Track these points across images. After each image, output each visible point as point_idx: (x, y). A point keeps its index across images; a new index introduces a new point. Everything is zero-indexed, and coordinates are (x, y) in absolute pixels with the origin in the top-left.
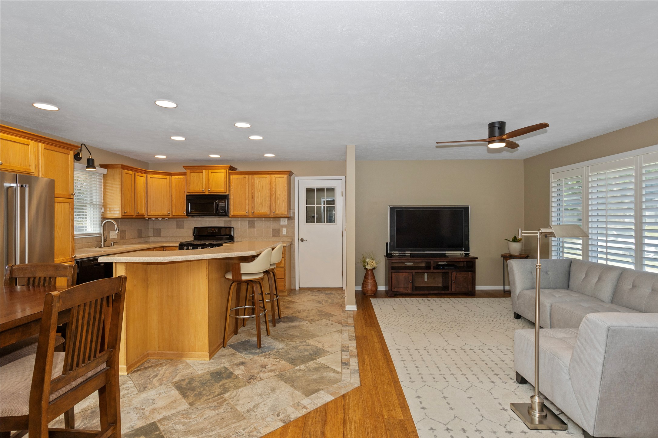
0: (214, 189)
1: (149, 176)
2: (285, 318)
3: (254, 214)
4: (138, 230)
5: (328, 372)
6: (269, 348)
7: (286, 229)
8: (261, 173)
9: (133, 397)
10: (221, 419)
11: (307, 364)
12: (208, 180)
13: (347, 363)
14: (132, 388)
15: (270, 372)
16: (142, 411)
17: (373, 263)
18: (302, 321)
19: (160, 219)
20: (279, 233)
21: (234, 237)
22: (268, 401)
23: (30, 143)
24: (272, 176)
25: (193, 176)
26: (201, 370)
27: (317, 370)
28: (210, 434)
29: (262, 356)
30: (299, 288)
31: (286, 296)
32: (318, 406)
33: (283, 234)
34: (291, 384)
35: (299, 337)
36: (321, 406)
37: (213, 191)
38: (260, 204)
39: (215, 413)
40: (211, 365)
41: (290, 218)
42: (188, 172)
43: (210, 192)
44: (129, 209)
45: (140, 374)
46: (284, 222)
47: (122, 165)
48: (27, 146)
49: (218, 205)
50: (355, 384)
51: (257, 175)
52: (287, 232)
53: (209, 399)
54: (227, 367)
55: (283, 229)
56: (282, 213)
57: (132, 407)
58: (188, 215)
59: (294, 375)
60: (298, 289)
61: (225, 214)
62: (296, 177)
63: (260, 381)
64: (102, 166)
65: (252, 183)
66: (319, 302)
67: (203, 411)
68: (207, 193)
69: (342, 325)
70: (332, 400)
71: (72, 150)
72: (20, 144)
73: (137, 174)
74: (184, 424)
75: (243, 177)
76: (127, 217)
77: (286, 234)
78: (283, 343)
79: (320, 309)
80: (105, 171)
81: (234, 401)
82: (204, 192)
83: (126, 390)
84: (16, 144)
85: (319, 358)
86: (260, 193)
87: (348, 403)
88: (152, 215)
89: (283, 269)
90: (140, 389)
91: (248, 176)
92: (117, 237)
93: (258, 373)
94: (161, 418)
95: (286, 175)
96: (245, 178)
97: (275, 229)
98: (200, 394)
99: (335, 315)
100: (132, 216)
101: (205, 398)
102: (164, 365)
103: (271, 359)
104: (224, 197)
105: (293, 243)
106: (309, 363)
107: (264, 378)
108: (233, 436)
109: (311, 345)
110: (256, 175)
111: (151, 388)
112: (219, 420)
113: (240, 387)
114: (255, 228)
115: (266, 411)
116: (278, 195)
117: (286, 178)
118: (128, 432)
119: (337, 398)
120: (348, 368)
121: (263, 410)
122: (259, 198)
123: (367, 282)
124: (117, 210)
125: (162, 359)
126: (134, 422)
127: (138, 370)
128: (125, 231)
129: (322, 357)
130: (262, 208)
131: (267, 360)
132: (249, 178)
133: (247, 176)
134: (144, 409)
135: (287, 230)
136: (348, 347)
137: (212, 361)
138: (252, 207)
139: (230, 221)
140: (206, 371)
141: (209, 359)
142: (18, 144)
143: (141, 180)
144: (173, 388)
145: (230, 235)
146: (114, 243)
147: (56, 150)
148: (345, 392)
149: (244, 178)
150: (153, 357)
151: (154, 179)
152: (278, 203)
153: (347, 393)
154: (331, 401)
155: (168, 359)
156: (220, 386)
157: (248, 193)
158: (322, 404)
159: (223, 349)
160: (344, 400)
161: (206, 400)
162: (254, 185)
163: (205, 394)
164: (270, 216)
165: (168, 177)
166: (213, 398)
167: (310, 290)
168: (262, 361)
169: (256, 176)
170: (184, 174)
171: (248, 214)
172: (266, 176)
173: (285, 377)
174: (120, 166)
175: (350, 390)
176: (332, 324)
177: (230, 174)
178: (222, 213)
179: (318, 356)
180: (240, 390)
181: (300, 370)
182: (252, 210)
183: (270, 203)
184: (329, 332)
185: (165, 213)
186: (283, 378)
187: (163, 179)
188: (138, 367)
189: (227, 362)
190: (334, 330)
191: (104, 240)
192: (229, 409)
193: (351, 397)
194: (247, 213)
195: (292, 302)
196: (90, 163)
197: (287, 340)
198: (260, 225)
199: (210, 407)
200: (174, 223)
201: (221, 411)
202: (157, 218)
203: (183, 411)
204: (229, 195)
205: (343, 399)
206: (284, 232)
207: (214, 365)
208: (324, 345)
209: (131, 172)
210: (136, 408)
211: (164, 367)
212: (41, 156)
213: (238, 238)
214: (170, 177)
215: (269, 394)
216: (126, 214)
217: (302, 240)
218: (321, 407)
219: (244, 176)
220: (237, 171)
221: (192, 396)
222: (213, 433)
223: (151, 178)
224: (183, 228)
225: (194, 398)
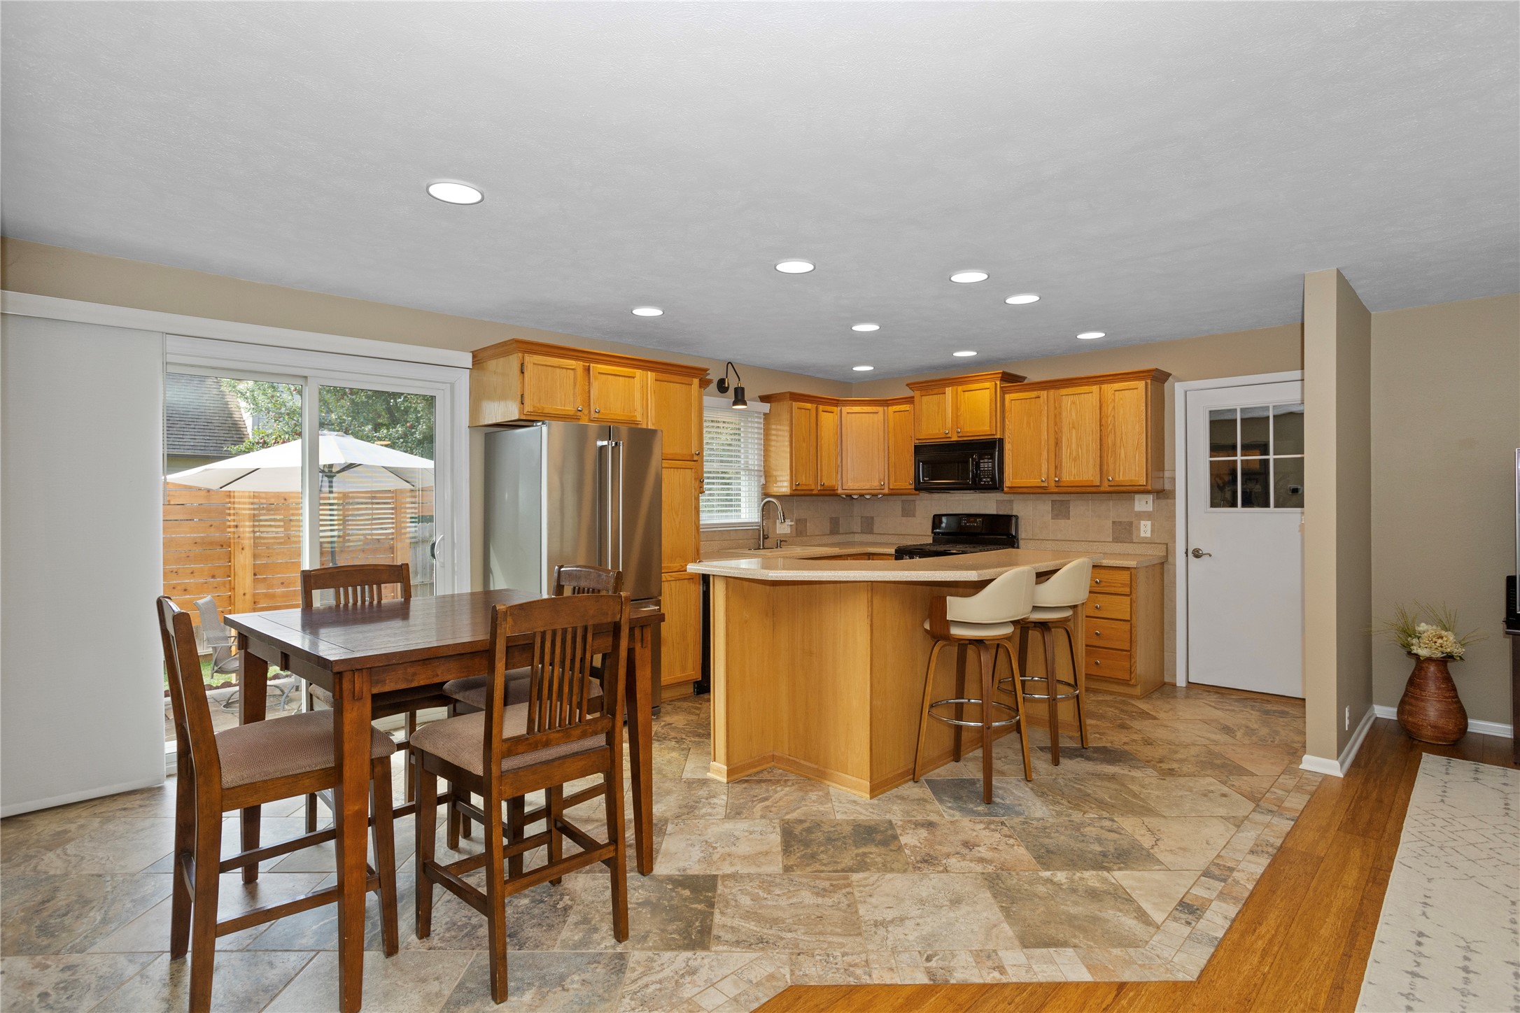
0: (968, 430)
1: (846, 409)
2: (1097, 750)
3: (1061, 484)
4: (831, 519)
5: (1120, 911)
6: (1009, 810)
7: (1149, 523)
8: (1076, 382)
9: (713, 824)
10: (818, 917)
11: (1078, 874)
12: (956, 408)
13: (1198, 909)
14: (720, 808)
15: (975, 861)
16: (711, 850)
17: (1440, 641)
18: (1138, 768)
19: (868, 497)
20: (1130, 532)
21: (1018, 539)
22: (929, 920)
23: (635, 373)
24: (1104, 387)
25: (928, 403)
26: (843, 813)
27: (1093, 897)
28: (783, 934)
29: (981, 822)
30: (1189, 682)
31: (1138, 698)
32: (1034, 980)
33: (1143, 535)
34: (1004, 905)
35: (1103, 805)
36: (1042, 983)
37: (967, 432)
38: (1075, 460)
39: (816, 902)
40: (867, 810)
41: (1163, 494)
42: (917, 394)
43: (960, 435)
44: (806, 477)
45: (745, 788)
46: (1144, 504)
47: (791, 394)
48: (632, 379)
49: (977, 466)
50: (1179, 970)
51: (1068, 387)
52: (1152, 531)
53: (822, 871)
54: (894, 822)
55: (1143, 523)
56: (1131, 480)
57: (702, 838)
58: (920, 487)
59: (1026, 887)
60: (1184, 686)
61: (995, 484)
62: (1177, 385)
63: (942, 872)
64: (764, 399)
65: (1055, 408)
66: (1227, 730)
67: (799, 890)
68: (955, 438)
69: (1258, 805)
70: (1082, 982)
71: (696, 377)
72: (623, 378)
73: (821, 407)
74: (755, 898)
75: (1034, 396)
76: (803, 492)
77: (1148, 535)
78: (1051, 807)
79: (1217, 749)
80: (766, 407)
81: (864, 893)
82: (948, 436)
83: (711, 807)
84: (617, 378)
85: (1120, 869)
86: (1074, 431)
87: (1123, 1007)
88: (851, 488)
89: (1126, 627)
90: (730, 813)
91: (1046, 392)
92: (789, 532)
93: (948, 856)
94: (729, 872)
95: (1143, 382)
96: (1039, 397)
97: (1121, 522)
98: (813, 856)
99: (1253, 774)
100: (812, 490)
101: (817, 866)
102: (790, 783)
103: (997, 835)
104: (990, 447)
105: (1170, 559)
106: (1084, 872)
107: (952, 871)
108: (818, 957)
109: (1123, 832)
110: (1064, 388)
111: (746, 818)
112: (813, 917)
113: (892, 870)
114: (1069, 519)
115: (911, 938)
116: (1122, 434)
117: (1144, 388)
118: (674, 875)
119: (1099, 983)
120: (1188, 923)
121: (906, 935)
122: (1074, 446)
123: (1417, 699)
124: (784, 479)
125: (792, 773)
126: (690, 863)
127: (747, 781)
128: (806, 520)
129: (1133, 869)
130: (1078, 469)
131: (988, 834)
132: (1047, 396)
133: (1044, 394)
134: (716, 848)
135: (1153, 525)
136: (1231, 870)
137: (875, 801)
138: (1056, 467)
139: (1011, 502)
140: (852, 818)
141: (868, 796)
142: (621, 378)
143: (828, 419)
144: (778, 830)
145: (1009, 534)
146: (781, 541)
147: (673, 380)
148: (1134, 979)
149: (1036, 398)
150: (779, 765)
151: (853, 415)
152: (1123, 456)
153: (1139, 984)
154: (1078, 984)
155: (801, 775)
156: (857, 855)
157: (1046, 433)
158: (1050, 980)
159: (911, 783)
160: (1117, 996)
161: (816, 871)
162: (1060, 414)
163: (820, 860)
164: (1102, 489)
165: (880, 409)
166: (829, 872)
167: (1218, 693)
168: (975, 834)
169: (1064, 391)
170: (910, 400)
171: (1045, 484)
172: (1090, 387)
173: (1001, 885)
174: (788, 395)
175: (1153, 979)
176: (1224, 795)
177: (1004, 391)
178: (985, 482)
179: (1122, 865)
180: (889, 876)
181: (1051, 881)
182: (1056, 474)
183: (1101, 457)
184: (1199, 814)
185: (876, 484)
186: (997, 884)
187: (871, 415)
188: (750, 775)
189: (902, 813)
190: (1222, 812)
191: (764, 535)
192: (843, 906)
193: (1144, 1000)
194: (1042, 481)
195: (1145, 715)
196: (740, 397)
197: (1066, 803)
198: (1079, 509)
199: (814, 887)
200: (896, 506)
201: (828, 901)
202: (862, 495)
203: (767, 875)
204: (1001, 441)
205: (1114, 993)
206: (1145, 529)
207: (871, 810)
208: (1158, 843)
209: (809, 406)
210: (706, 842)
211: (787, 789)
212: (651, 392)
213: (1028, 541)
214: (886, 408)
215: (941, 907)
216: (799, 488)
217: (1197, 554)
218: (1040, 984)
219: (1035, 393)
220: (1026, 382)
221: (798, 855)
222: (789, 935)
223: (848, 413)
224: (914, 516)
225: (798, 860)
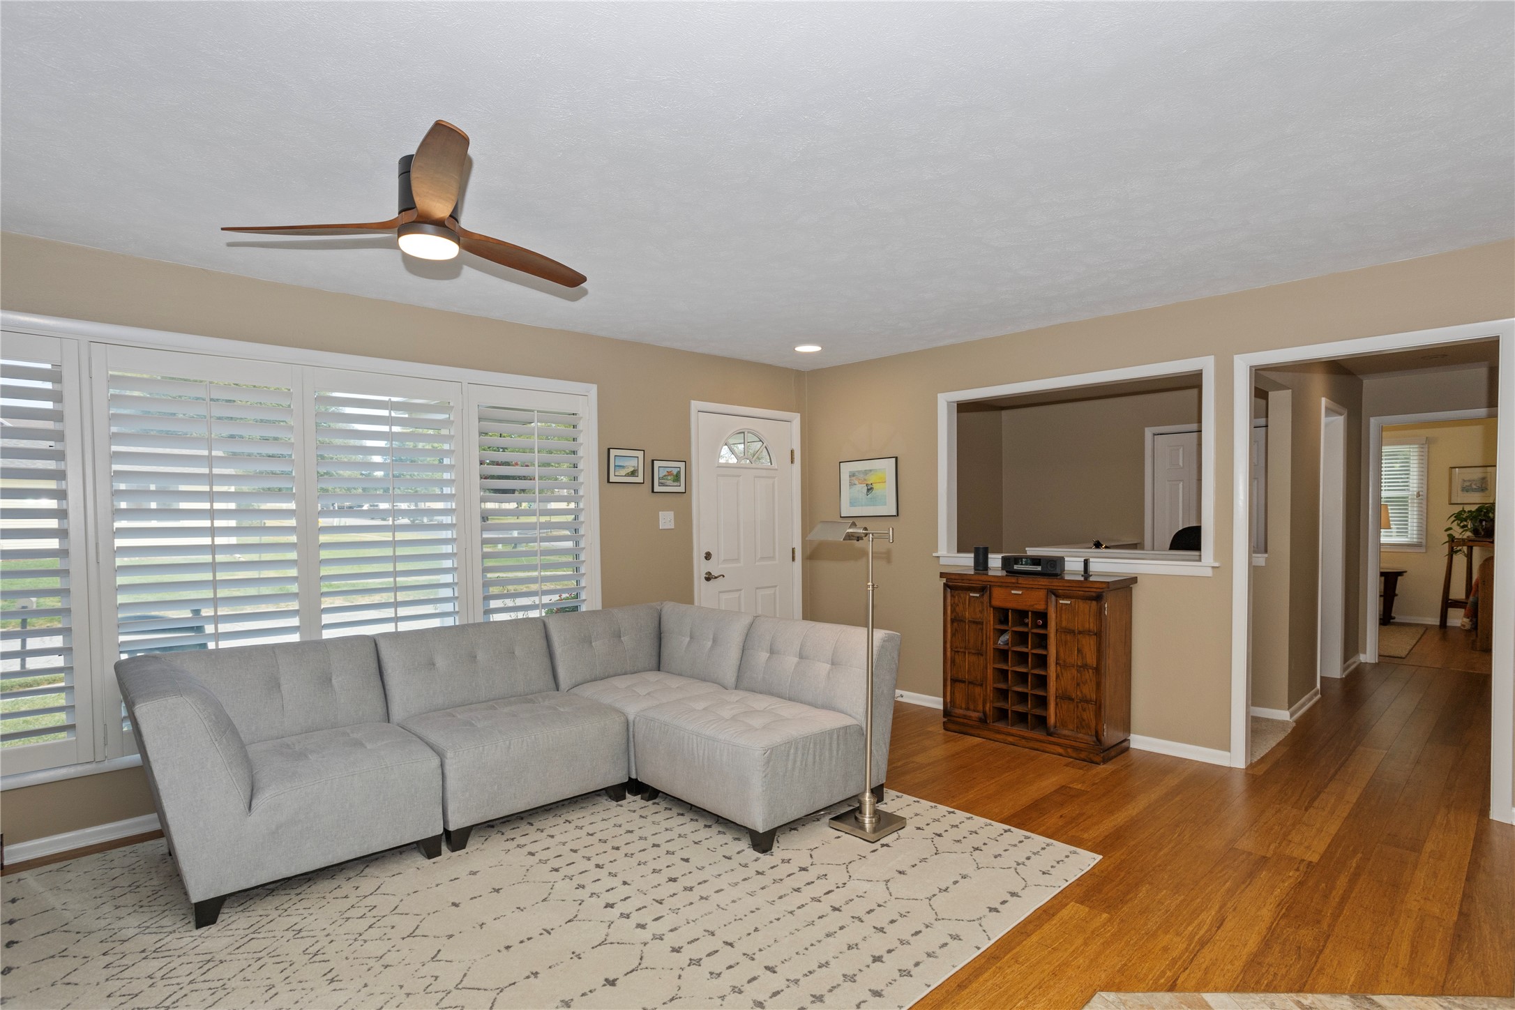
32: (1262, 995)
36: (1252, 992)
50: (1113, 1003)
70: (1211, 992)
87: (1170, 970)
119: (1195, 991)
148: (1159, 995)
153: (1155, 990)
154: (1216, 990)
158: (1246, 995)
160: (1177, 979)
175: (1140, 994)
193: (1150, 977)
205: (1179, 982)
218: (1255, 990)
